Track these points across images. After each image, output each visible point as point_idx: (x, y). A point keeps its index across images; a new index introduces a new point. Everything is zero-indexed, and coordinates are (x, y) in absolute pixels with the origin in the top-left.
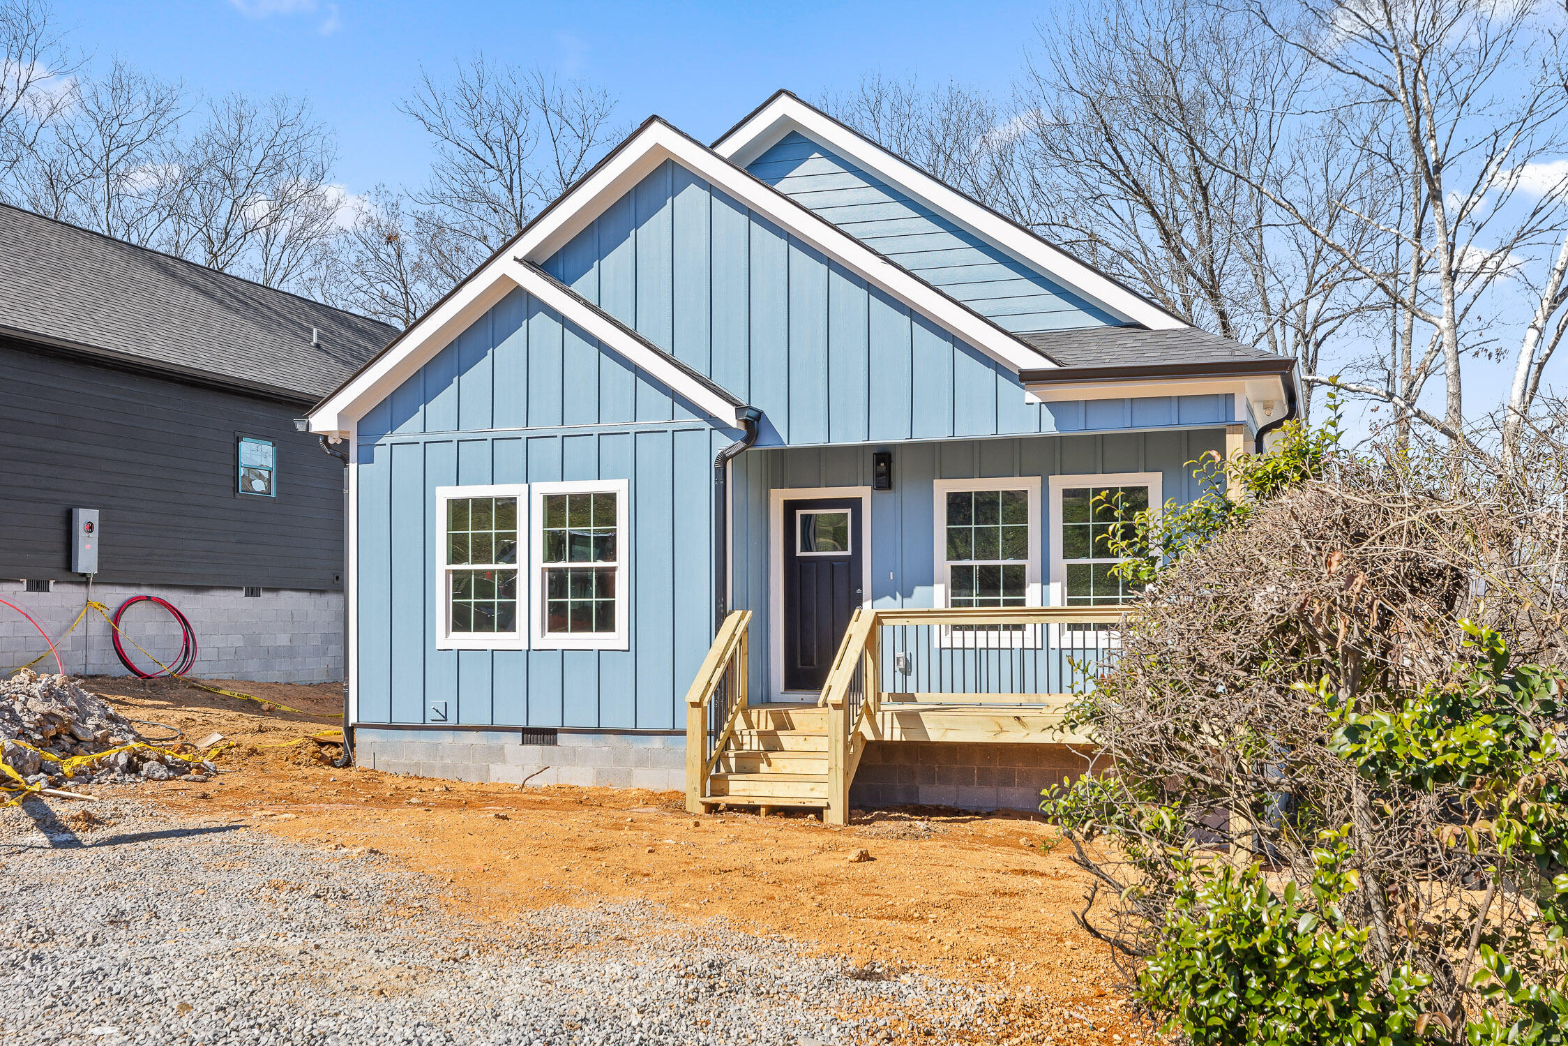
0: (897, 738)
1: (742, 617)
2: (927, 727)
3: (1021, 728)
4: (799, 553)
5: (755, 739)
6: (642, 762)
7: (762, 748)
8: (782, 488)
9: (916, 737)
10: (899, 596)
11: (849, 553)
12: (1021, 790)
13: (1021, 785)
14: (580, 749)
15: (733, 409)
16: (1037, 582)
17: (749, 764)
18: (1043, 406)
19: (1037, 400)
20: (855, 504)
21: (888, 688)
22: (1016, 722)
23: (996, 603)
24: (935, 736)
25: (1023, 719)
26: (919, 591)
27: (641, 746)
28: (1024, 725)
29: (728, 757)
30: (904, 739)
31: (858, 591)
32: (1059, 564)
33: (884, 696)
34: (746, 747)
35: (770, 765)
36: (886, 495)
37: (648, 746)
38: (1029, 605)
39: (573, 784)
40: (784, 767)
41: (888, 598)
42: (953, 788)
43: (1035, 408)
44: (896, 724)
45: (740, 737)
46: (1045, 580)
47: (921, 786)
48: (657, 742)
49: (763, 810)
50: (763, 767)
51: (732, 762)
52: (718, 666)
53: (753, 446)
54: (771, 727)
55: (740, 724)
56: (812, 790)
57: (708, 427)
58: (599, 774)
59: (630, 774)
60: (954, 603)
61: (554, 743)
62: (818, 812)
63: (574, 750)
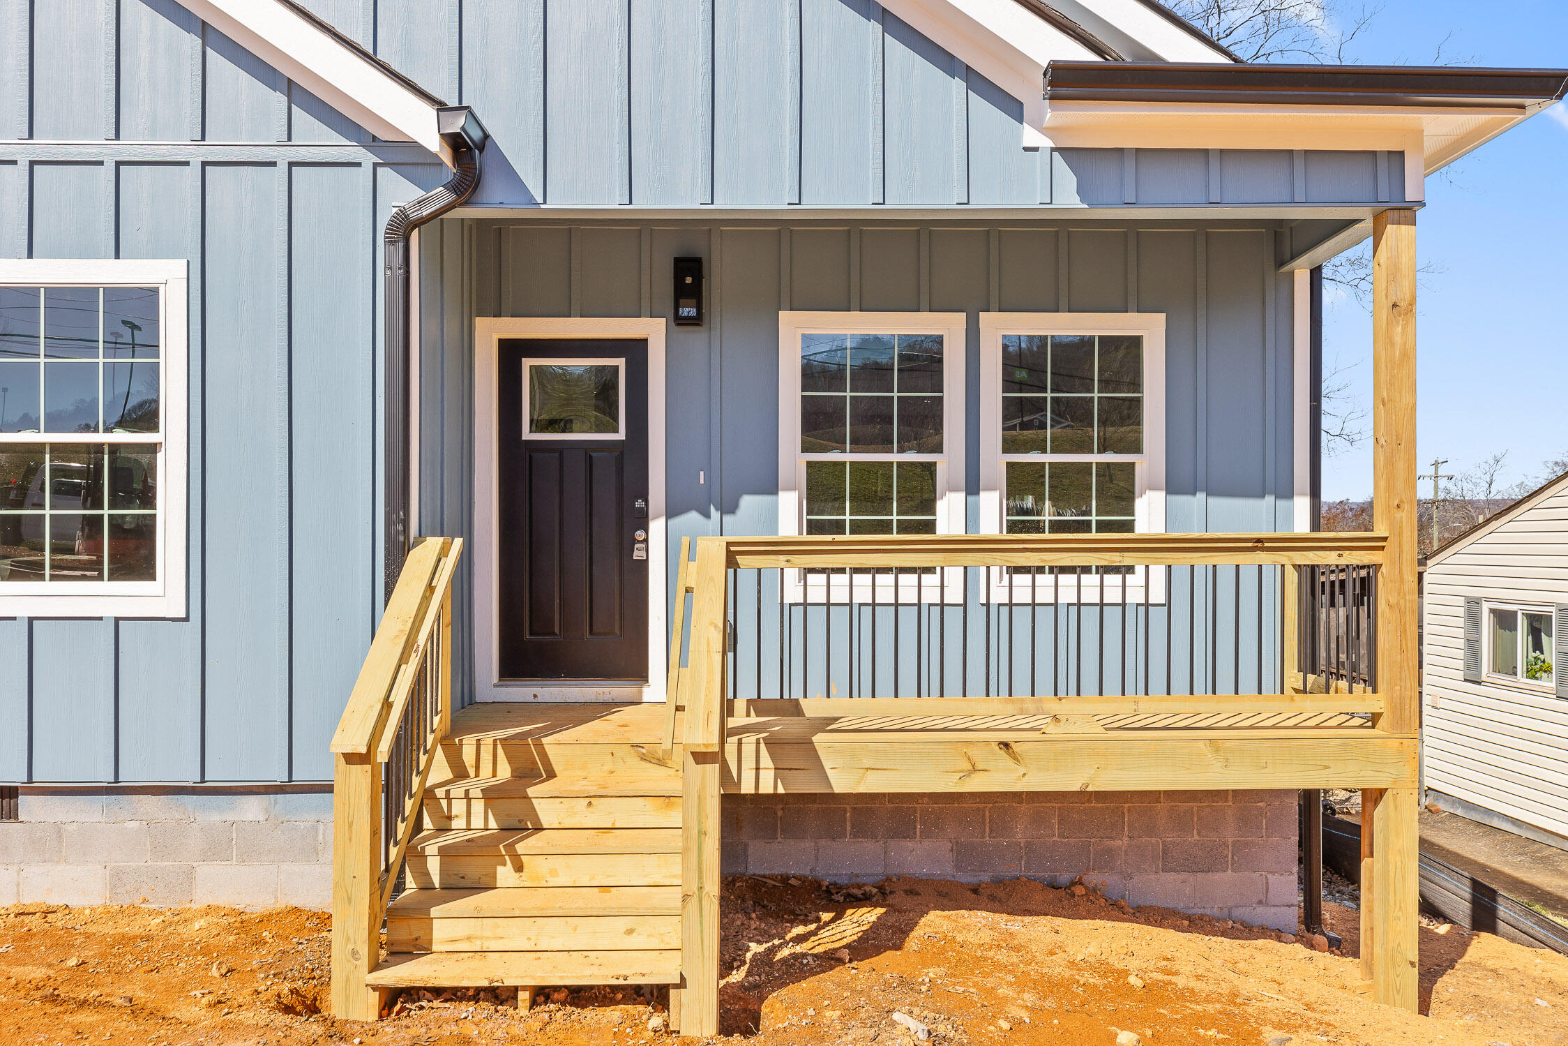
0: (766, 788)
1: (444, 552)
2: (827, 765)
3: (1010, 763)
4: (527, 435)
5: (478, 807)
6: (216, 850)
7: (493, 824)
8: (498, 314)
9: (805, 785)
10: (715, 514)
11: (621, 435)
12: (927, 843)
13: (927, 834)
14: (74, 827)
15: (430, 112)
16: (962, 491)
17: (472, 868)
18: (1056, 155)
19: (1046, 143)
20: (635, 350)
21: (747, 690)
22: (1002, 752)
23: (885, 527)
24: (842, 781)
25: (1014, 746)
26: (748, 503)
27: (215, 818)
28: (1015, 757)
29: (422, 856)
30: (781, 790)
31: (639, 504)
32: (995, 461)
33: (740, 705)
34: (459, 823)
35: (519, 868)
36: (694, 338)
37: (230, 817)
38: (942, 530)
39: (55, 901)
40: (554, 873)
41: (693, 516)
42: (808, 845)
43: (1041, 159)
44: (766, 760)
45: (444, 803)
46: (973, 487)
47: (751, 843)
48: (252, 808)
49: (524, 996)
50: (505, 874)
51: (434, 866)
52: (403, 659)
53: (466, 203)
54: (505, 772)
55: (440, 771)
56: (630, 932)
57: (368, 158)
58: (117, 878)
59: (190, 875)
60: (814, 527)
61: (13, 815)
62: (657, 996)
63: (58, 828)
